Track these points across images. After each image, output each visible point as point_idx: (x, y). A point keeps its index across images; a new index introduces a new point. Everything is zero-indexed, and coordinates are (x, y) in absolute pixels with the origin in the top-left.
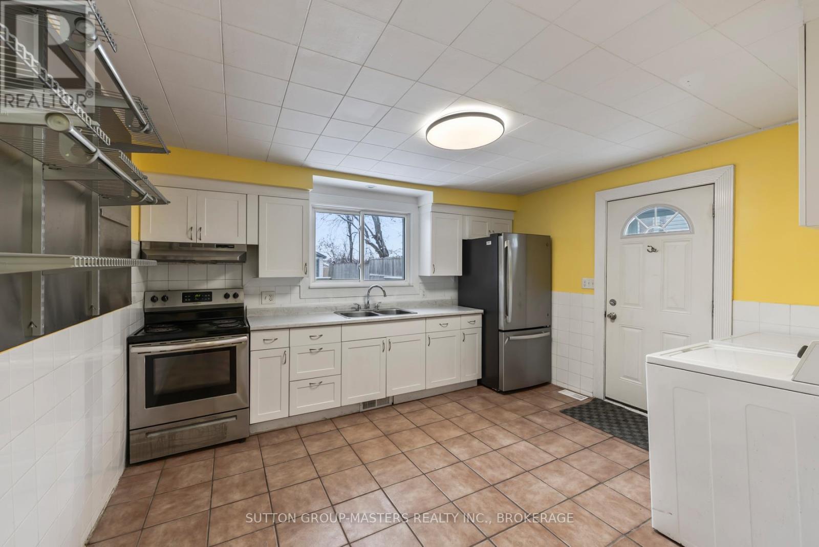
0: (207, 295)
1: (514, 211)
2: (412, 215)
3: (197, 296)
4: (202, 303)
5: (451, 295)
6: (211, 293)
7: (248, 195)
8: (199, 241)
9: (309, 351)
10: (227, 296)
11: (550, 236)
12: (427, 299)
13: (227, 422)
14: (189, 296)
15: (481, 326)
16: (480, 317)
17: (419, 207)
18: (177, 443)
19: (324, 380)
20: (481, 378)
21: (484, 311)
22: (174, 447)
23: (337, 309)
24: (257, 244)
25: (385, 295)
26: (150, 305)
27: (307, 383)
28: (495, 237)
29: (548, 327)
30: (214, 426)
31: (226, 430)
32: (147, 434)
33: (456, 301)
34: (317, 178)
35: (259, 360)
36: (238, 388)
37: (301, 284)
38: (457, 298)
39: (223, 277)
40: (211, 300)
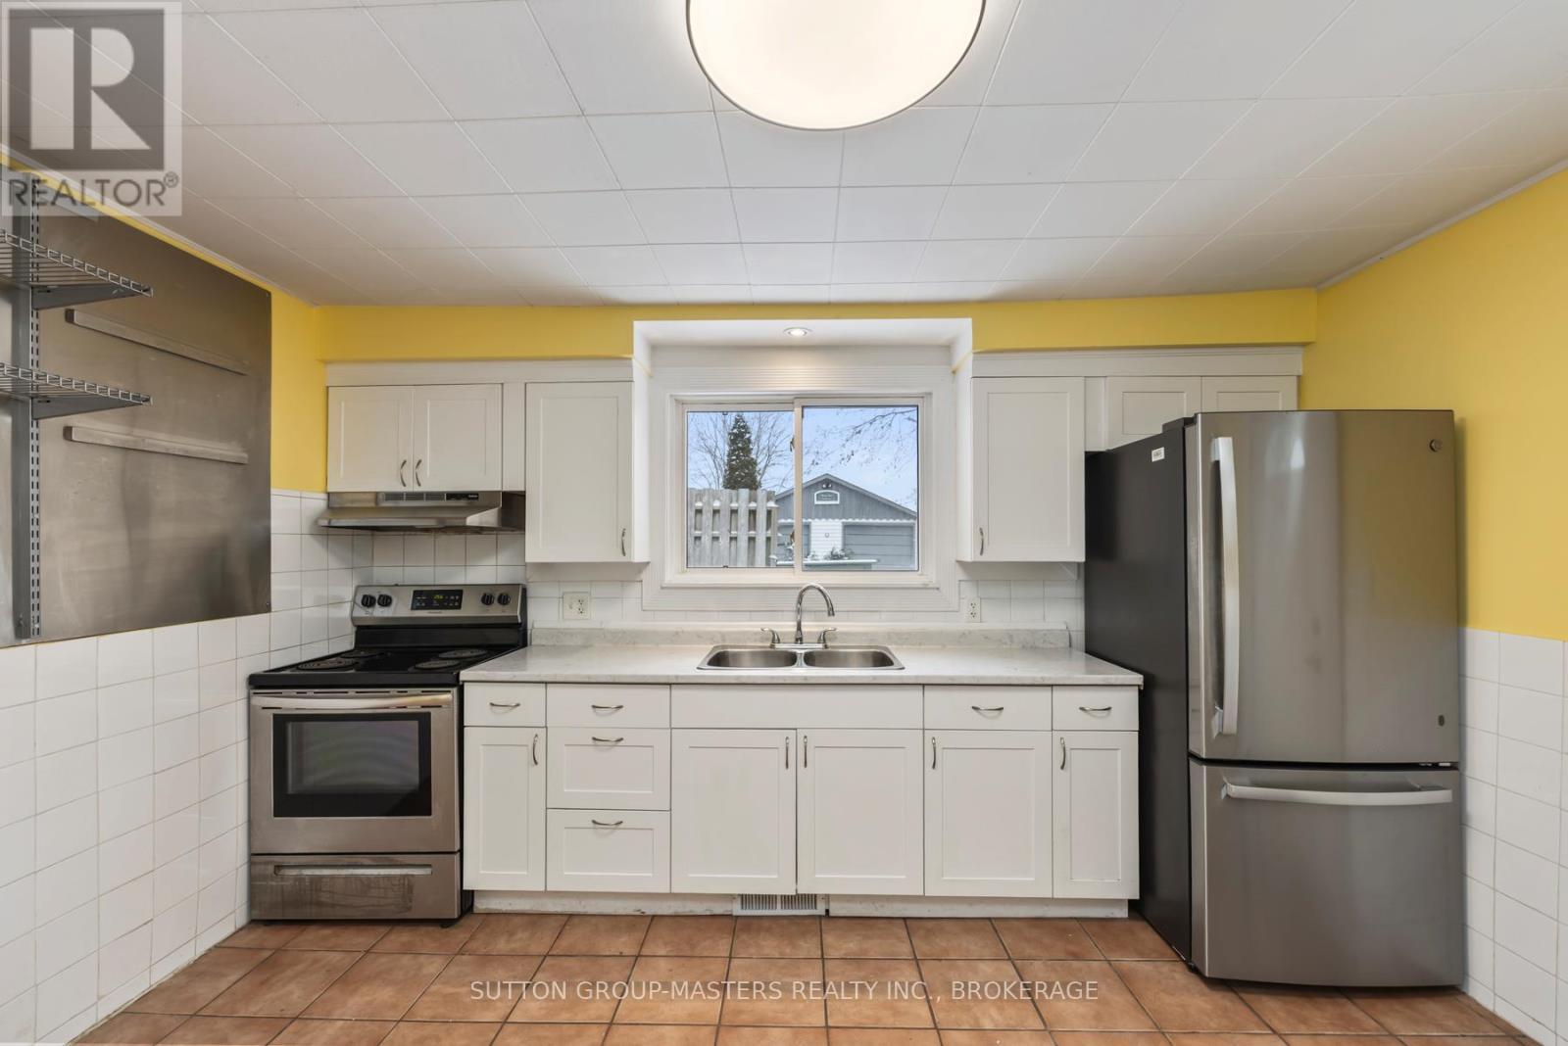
0: (452, 597)
1: (1304, 345)
2: (934, 396)
3: (438, 597)
4: (443, 611)
5: (1066, 615)
6: (460, 593)
7: (505, 386)
8: (417, 489)
9: (591, 742)
10: (487, 600)
11: (1449, 414)
12: (984, 626)
13: (413, 876)
14: (425, 597)
15: (1136, 727)
16: (1133, 697)
17: (954, 372)
18: (325, 898)
19: (629, 819)
20: (1137, 897)
21: (1145, 682)
22: (319, 904)
23: (724, 640)
24: (522, 489)
25: (831, 612)
26: (362, 613)
27: (586, 818)
28: (1176, 434)
29: (1450, 769)
30: (388, 877)
31: (412, 892)
32: (278, 867)
33: (1079, 638)
34: (644, 330)
35: (482, 747)
36: (435, 806)
37: (644, 576)
38: (1083, 629)
39: (492, 561)
40: (459, 607)
